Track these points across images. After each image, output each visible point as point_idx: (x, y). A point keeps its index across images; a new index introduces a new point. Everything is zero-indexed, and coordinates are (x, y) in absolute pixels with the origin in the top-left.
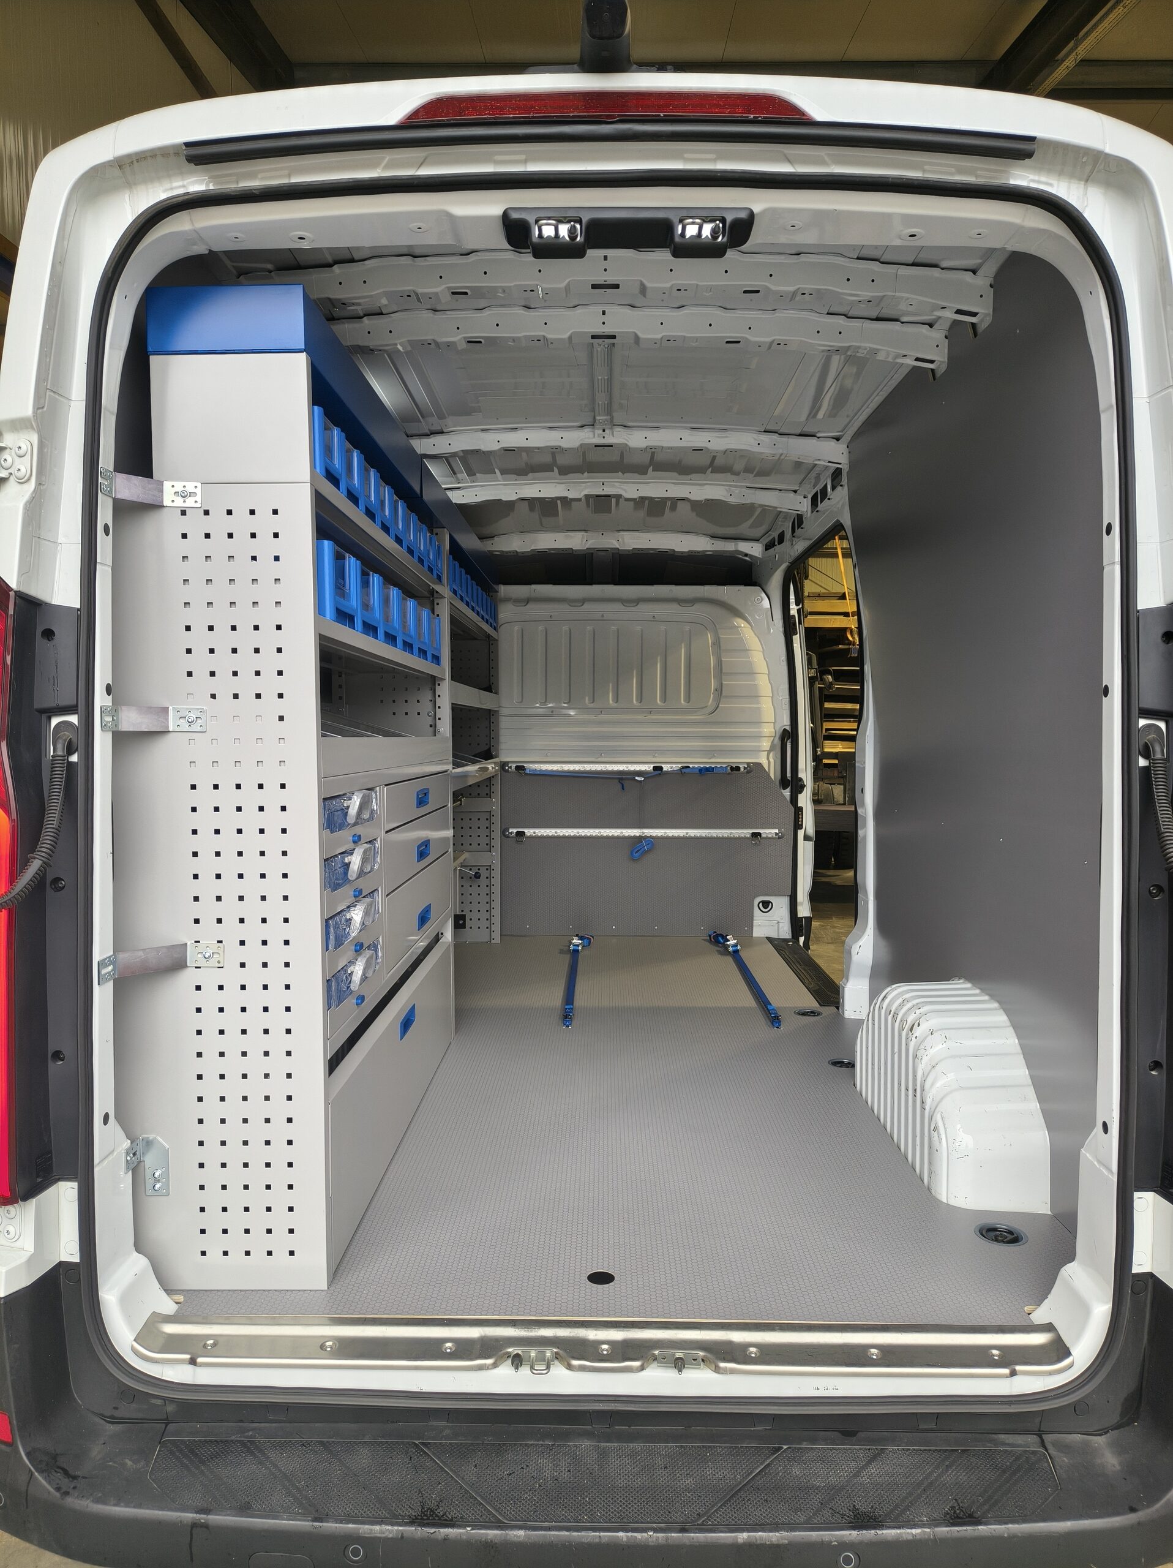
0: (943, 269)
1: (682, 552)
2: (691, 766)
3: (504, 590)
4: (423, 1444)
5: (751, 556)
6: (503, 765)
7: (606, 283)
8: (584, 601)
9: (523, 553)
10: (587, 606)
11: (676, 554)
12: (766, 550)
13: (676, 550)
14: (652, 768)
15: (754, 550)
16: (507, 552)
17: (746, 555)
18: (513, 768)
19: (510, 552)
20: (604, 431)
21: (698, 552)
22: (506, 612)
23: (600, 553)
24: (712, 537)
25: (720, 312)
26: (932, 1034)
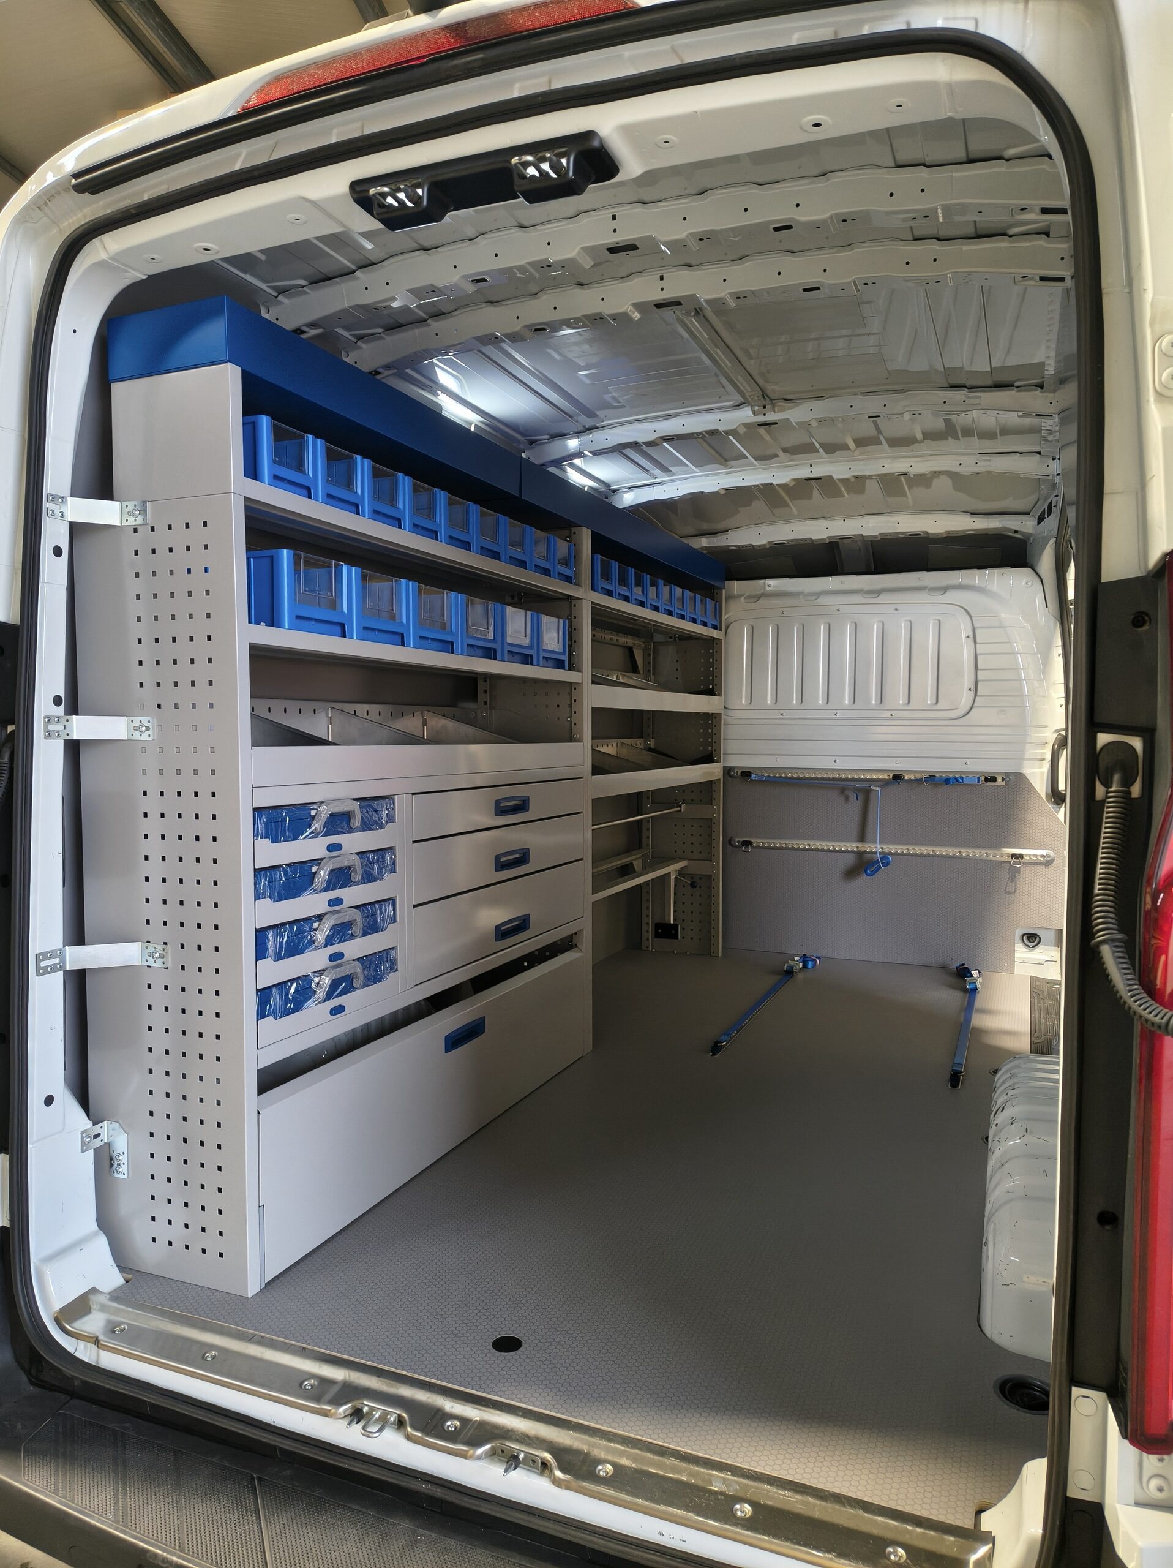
0: (1008, 160)
1: (937, 534)
2: (937, 775)
3: (736, 586)
4: (259, 1479)
5: (1022, 533)
6: (727, 771)
7: (618, 245)
8: (818, 595)
9: (760, 546)
10: (823, 600)
11: (931, 537)
12: (1039, 523)
13: (929, 532)
14: (891, 777)
15: (1026, 525)
16: (743, 546)
17: (1016, 532)
18: (739, 774)
19: (746, 546)
20: (765, 407)
21: (957, 532)
22: (732, 611)
23: (845, 541)
24: (972, 514)
25: (789, 259)
26: (1012, 1124)
